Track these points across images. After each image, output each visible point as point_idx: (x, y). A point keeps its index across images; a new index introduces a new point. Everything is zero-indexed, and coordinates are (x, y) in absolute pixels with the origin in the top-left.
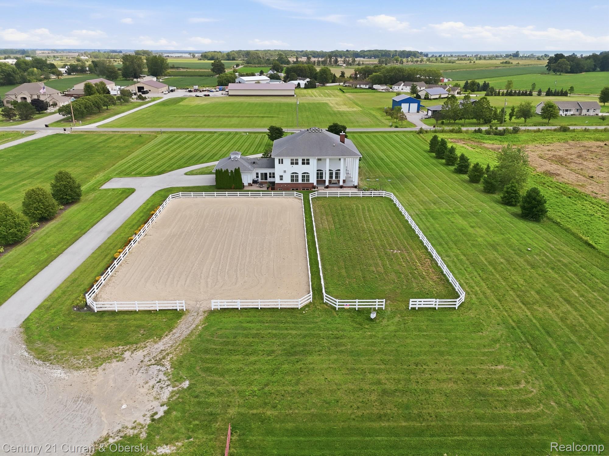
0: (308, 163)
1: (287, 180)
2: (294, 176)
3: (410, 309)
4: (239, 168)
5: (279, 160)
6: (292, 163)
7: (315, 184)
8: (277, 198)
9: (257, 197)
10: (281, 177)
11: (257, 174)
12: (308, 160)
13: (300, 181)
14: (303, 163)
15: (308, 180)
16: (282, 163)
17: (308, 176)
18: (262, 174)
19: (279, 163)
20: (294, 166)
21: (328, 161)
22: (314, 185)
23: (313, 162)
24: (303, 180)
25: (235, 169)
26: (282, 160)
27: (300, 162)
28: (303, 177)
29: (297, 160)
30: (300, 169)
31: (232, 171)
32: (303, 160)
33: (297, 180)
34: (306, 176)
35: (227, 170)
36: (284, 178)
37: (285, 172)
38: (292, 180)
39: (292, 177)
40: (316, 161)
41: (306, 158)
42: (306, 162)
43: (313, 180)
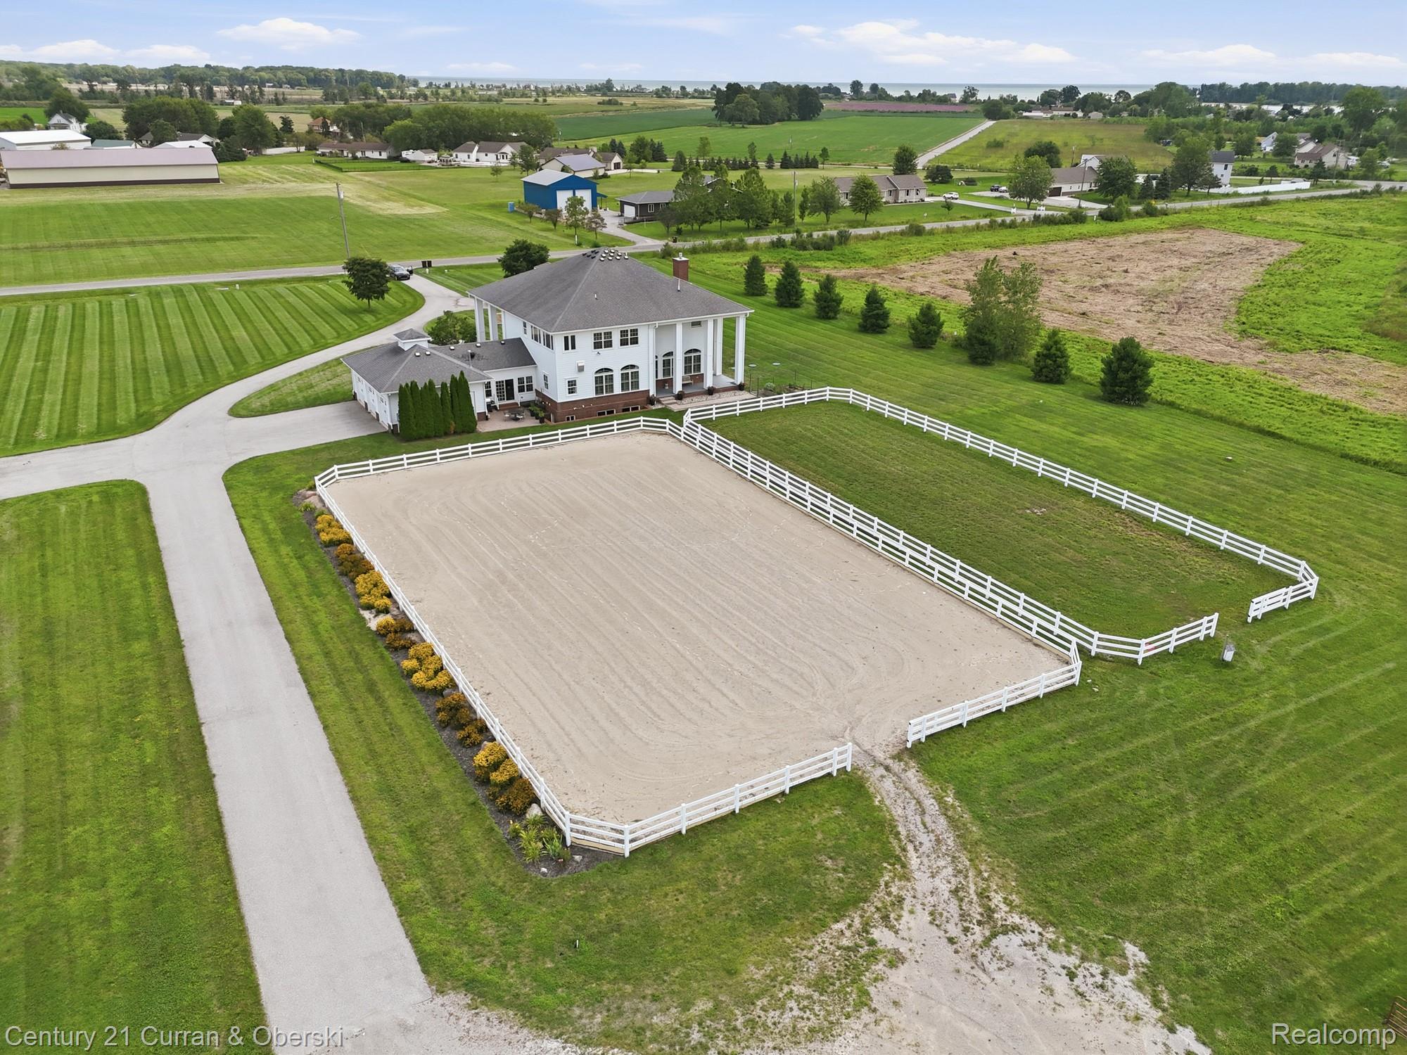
0: (635, 341)
1: (586, 390)
2: (603, 379)
3: (1250, 620)
4: (462, 373)
5: (566, 338)
6: (597, 346)
7: (652, 392)
8: (603, 441)
9: (551, 447)
10: (572, 388)
11: (488, 385)
12: (635, 332)
13: (617, 390)
14: (624, 343)
15: (636, 385)
16: (573, 347)
17: (636, 375)
18: (499, 384)
19: (567, 348)
20: (603, 351)
21: (679, 328)
22: (651, 394)
23: (647, 335)
24: (624, 386)
25: (453, 378)
26: (573, 338)
27: (616, 339)
28: (625, 376)
29: (609, 334)
30: (616, 358)
31: (444, 385)
32: (623, 333)
33: (611, 388)
34: (630, 374)
35: (431, 383)
36: (578, 386)
37: (581, 369)
38: (599, 390)
39: (598, 380)
40: (652, 333)
41: (628, 327)
42: (630, 339)
43: (647, 383)
